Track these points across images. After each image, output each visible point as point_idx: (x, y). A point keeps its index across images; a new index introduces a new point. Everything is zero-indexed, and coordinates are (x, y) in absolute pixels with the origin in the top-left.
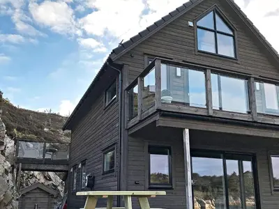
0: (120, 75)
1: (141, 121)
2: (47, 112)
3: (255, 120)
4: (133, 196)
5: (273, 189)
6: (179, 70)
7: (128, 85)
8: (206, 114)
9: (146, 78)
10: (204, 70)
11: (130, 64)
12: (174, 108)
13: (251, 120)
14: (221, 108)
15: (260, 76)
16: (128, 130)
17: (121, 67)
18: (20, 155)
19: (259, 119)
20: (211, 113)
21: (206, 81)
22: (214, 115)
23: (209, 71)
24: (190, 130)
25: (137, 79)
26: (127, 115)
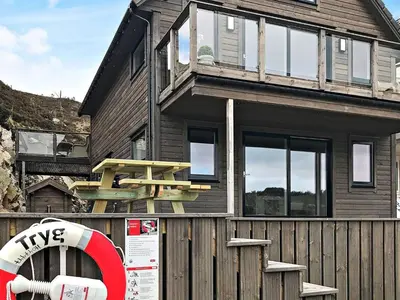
0: (149, 28)
1: (175, 91)
2: (56, 97)
3: (322, 88)
4: (153, 167)
5: (350, 185)
6: (231, 20)
7: (158, 42)
8: (256, 80)
9: (180, 31)
10: (257, 19)
11: (160, 10)
12: (214, 71)
13: (316, 88)
14: (289, 74)
15: (348, 30)
16: (160, 105)
17: (150, 16)
18: (22, 150)
19: (327, 87)
20: (263, 79)
21: (259, 33)
22: (267, 81)
23: (263, 21)
24: (235, 101)
25: (169, 33)
26: (158, 84)
